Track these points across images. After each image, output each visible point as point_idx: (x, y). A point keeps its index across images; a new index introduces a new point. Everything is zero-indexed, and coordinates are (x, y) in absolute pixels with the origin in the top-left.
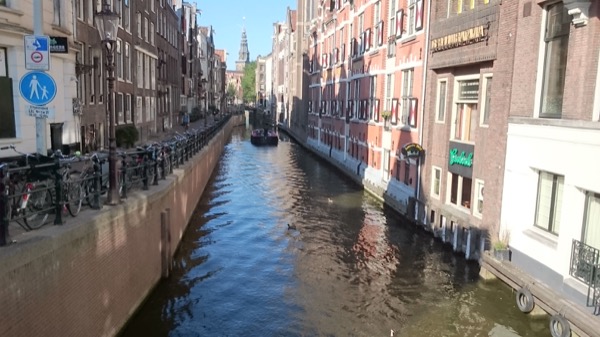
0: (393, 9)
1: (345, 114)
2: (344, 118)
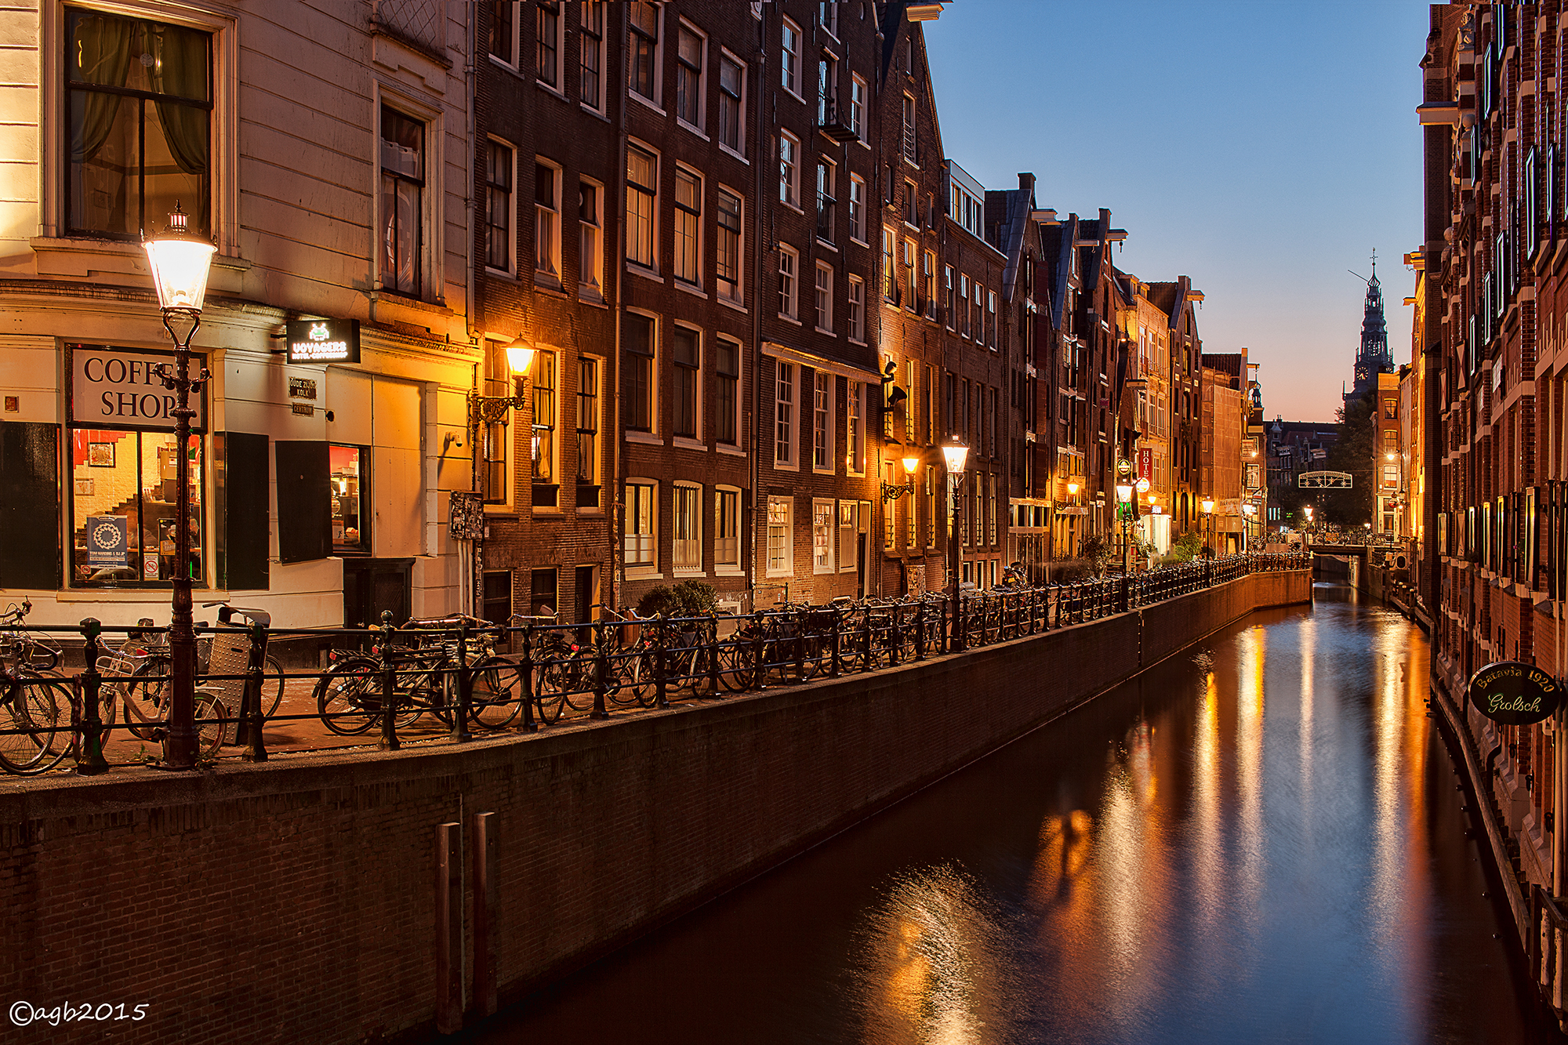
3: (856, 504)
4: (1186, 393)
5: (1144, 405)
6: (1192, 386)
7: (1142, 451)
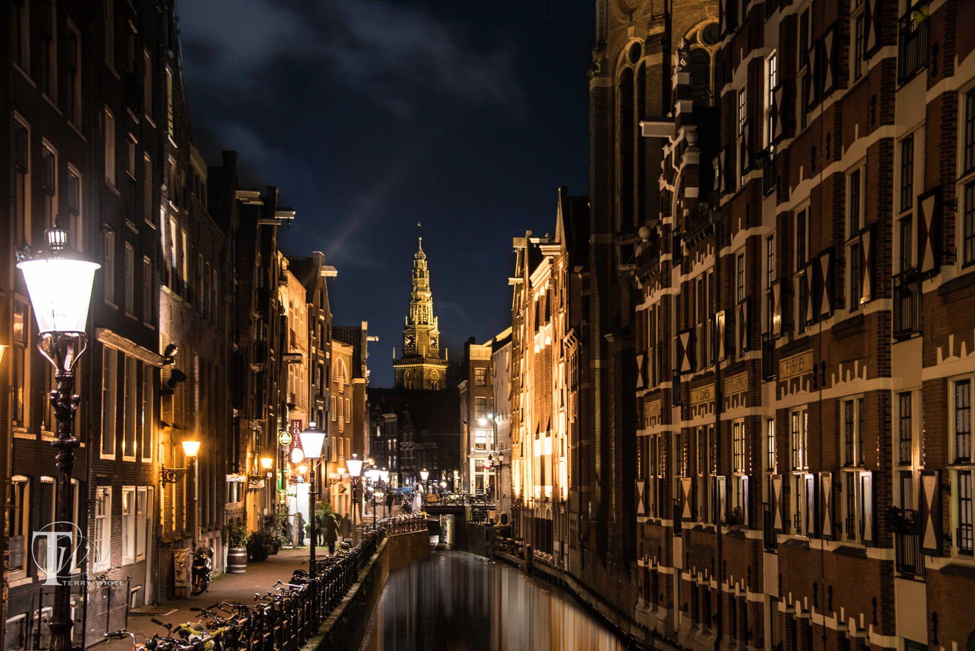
0: (907, 187)
1: (761, 522)
2: (759, 535)
3: (146, 490)
4: (320, 365)
5: (292, 377)
6: (324, 359)
7: (293, 421)
